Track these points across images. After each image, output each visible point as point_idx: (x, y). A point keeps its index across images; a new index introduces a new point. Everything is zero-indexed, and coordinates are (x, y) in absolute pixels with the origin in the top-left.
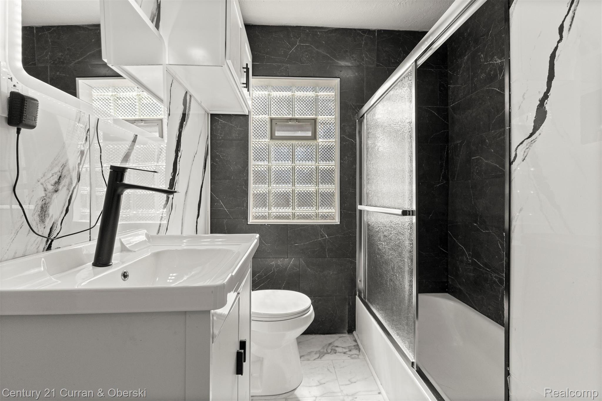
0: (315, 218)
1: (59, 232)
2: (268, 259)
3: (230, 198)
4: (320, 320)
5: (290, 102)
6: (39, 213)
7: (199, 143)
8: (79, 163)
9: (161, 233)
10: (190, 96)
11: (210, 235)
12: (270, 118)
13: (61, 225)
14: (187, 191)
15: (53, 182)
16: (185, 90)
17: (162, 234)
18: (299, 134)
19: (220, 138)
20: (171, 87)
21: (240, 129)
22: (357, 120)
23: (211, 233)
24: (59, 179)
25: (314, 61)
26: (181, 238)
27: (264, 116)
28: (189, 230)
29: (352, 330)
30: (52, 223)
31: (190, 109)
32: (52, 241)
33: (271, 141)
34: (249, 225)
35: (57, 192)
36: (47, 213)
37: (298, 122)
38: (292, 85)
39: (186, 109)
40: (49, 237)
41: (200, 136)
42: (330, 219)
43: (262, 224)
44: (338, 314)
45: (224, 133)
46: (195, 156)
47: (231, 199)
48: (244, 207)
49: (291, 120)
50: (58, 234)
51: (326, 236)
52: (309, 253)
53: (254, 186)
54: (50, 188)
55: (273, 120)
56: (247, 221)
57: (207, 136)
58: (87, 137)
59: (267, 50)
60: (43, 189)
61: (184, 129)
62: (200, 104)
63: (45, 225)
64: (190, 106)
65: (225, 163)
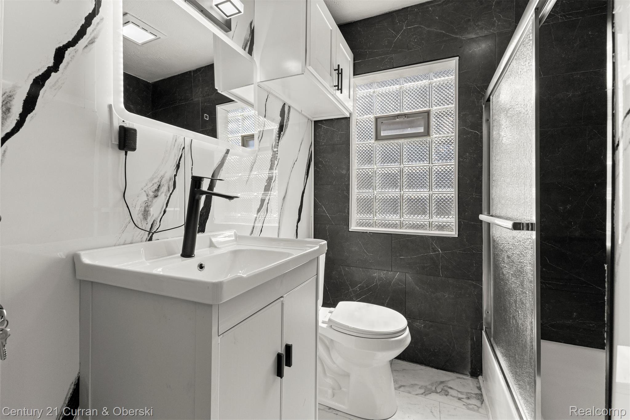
0: (428, 229)
1: (159, 227)
2: (370, 269)
3: (331, 204)
4: (432, 350)
5: (398, 96)
6: (143, 212)
7: (299, 150)
8: (175, 175)
9: (255, 234)
10: (289, 107)
11: (313, 240)
12: (375, 117)
13: (160, 222)
14: (284, 197)
15: (154, 189)
16: (283, 102)
17: (256, 236)
18: (409, 131)
19: (323, 144)
20: (266, 102)
21: (341, 133)
22: (484, 105)
23: (314, 238)
24: (158, 188)
25: (424, 43)
26: (278, 240)
27: (369, 116)
28: (288, 233)
29: (477, 373)
30: (153, 221)
31: (289, 119)
32: (153, 234)
33: (376, 142)
34: (351, 232)
35: (157, 198)
36: (149, 212)
37: (407, 118)
38: (399, 77)
39: (284, 120)
40: (150, 231)
41: (301, 144)
42: (447, 230)
43: (364, 232)
44: (456, 348)
45: (326, 138)
46: (294, 164)
47: (333, 204)
48: (345, 213)
49: (398, 117)
50: (158, 229)
51: (440, 250)
52: (418, 268)
53: (358, 191)
54: (151, 194)
55: (378, 119)
56: (349, 228)
57: (311, 143)
58: (182, 153)
59: (370, 44)
60: (146, 195)
61: (281, 138)
62: (300, 113)
63: (147, 222)
64: (288, 116)
65: (327, 169)
